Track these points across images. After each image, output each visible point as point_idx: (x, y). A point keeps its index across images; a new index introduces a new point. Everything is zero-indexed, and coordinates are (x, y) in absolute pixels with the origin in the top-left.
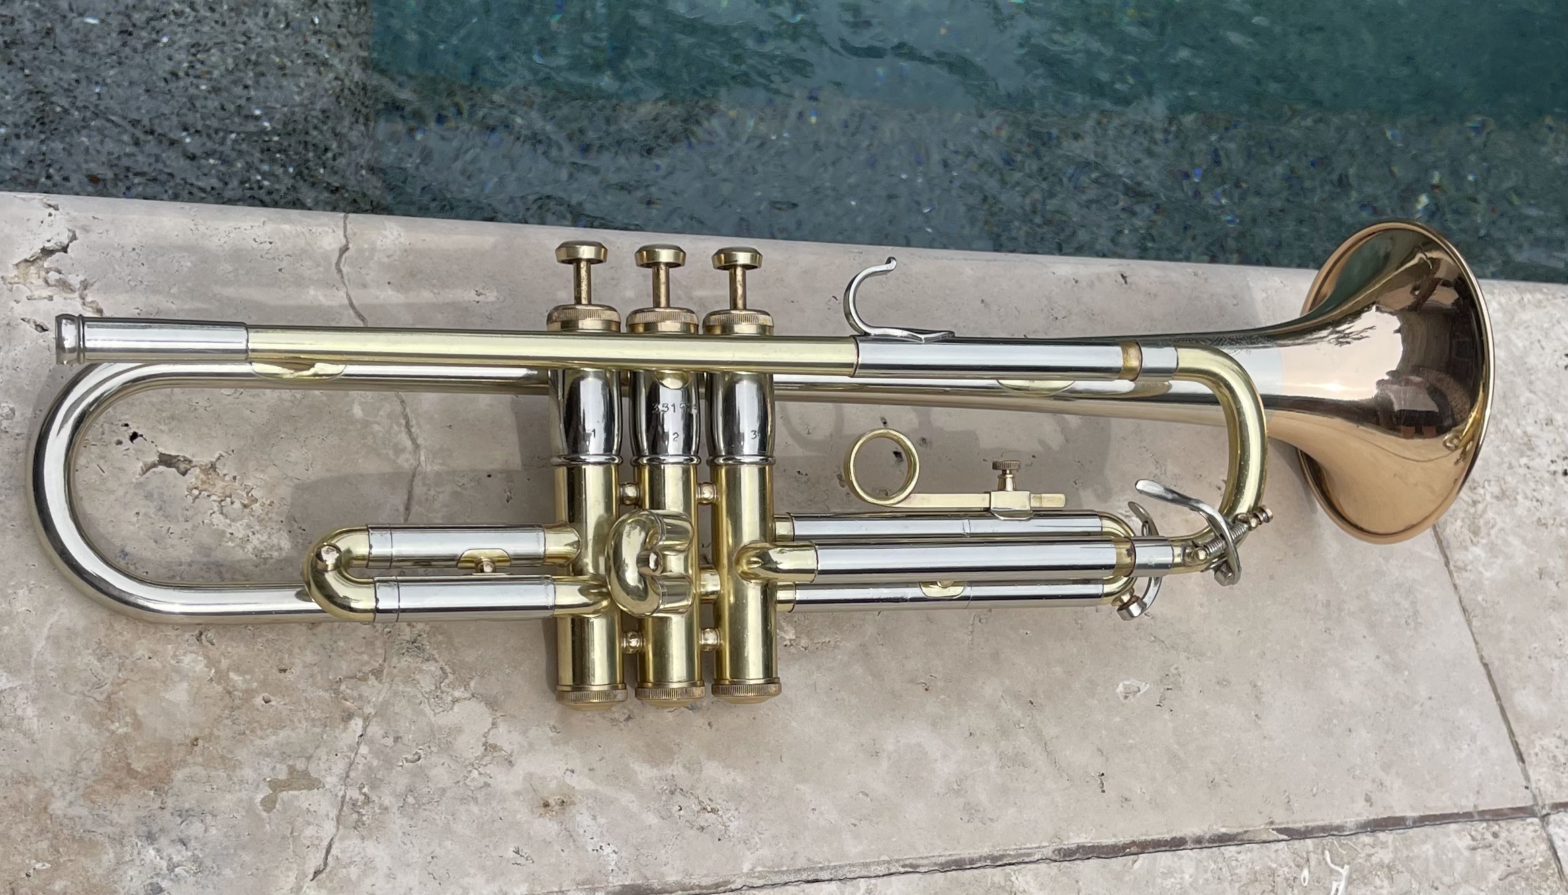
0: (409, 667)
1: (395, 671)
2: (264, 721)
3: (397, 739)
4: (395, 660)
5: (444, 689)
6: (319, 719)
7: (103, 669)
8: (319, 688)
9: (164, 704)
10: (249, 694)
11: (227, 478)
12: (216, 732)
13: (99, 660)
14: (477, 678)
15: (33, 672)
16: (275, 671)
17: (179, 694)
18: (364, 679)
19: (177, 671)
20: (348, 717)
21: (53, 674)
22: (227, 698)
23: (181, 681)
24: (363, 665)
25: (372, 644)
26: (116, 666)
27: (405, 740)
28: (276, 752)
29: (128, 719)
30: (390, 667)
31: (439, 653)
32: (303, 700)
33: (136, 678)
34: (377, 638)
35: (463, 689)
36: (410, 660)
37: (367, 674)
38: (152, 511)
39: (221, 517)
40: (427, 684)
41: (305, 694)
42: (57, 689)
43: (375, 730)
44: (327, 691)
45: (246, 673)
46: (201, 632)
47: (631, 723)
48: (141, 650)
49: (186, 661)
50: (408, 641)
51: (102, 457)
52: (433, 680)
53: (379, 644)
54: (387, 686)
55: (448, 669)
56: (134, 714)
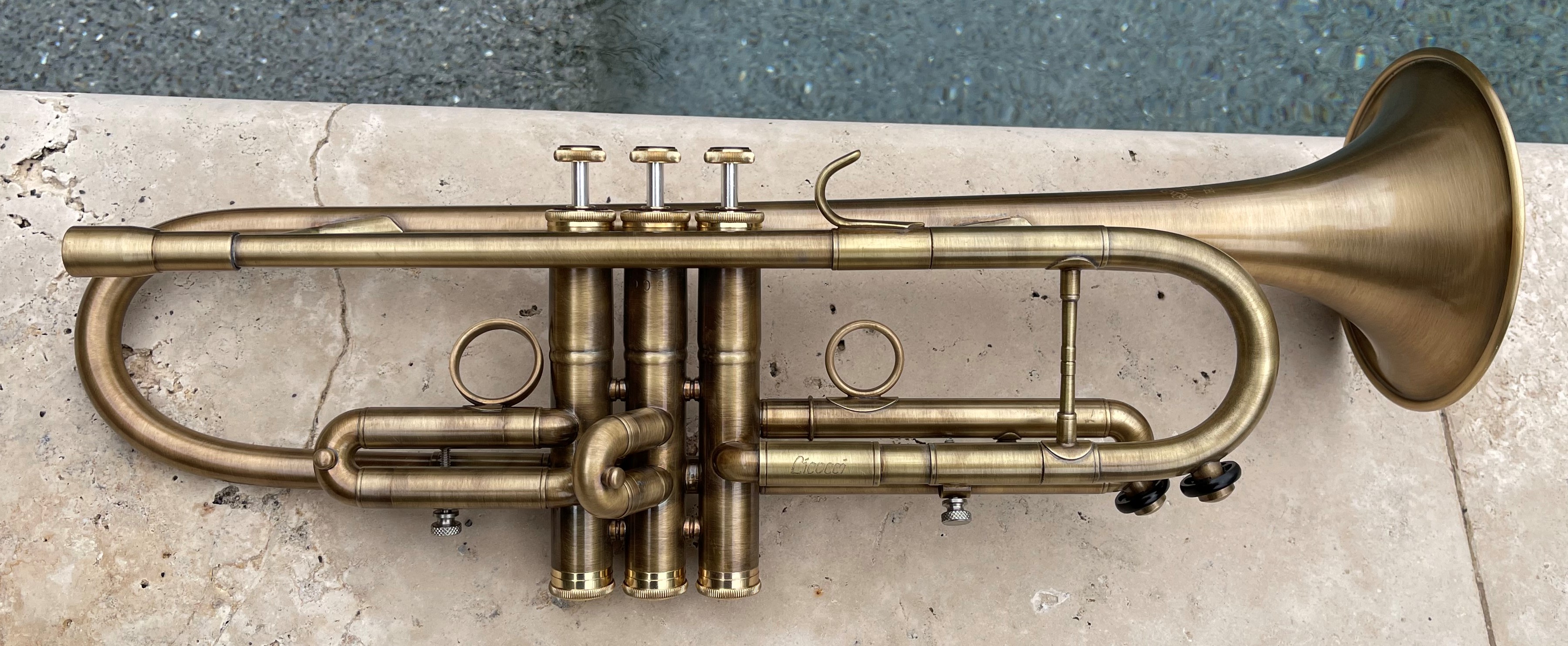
0: (288, 555)
1: (274, 559)
2: (137, 606)
3: (260, 627)
4: (276, 548)
5: (317, 578)
6: (190, 605)
8: (197, 574)
9: (48, 586)
10: (129, 577)
11: (160, 366)
12: (90, 615)
14: (352, 569)
16: (159, 556)
17: (64, 577)
18: (241, 567)
19: (68, 554)
20: (218, 603)
22: (108, 583)
23: (69, 563)
24: (245, 552)
25: (258, 531)
26: (14, 548)
27: (268, 629)
28: (141, 637)
29: (12, 600)
30: (270, 554)
31: (321, 543)
32: (179, 585)
33: (28, 560)
34: (263, 525)
35: (335, 580)
36: (290, 548)
37: (246, 561)
40: (301, 571)
41: (182, 580)
43: (241, 617)
44: (204, 577)
45: (132, 557)
46: (99, 516)
47: (496, 620)
48: (38, 532)
49: (78, 545)
50: (293, 529)
51: (49, 346)
52: (308, 570)
53: (264, 531)
54: (263, 573)
55: (324, 558)
56: (18, 594)
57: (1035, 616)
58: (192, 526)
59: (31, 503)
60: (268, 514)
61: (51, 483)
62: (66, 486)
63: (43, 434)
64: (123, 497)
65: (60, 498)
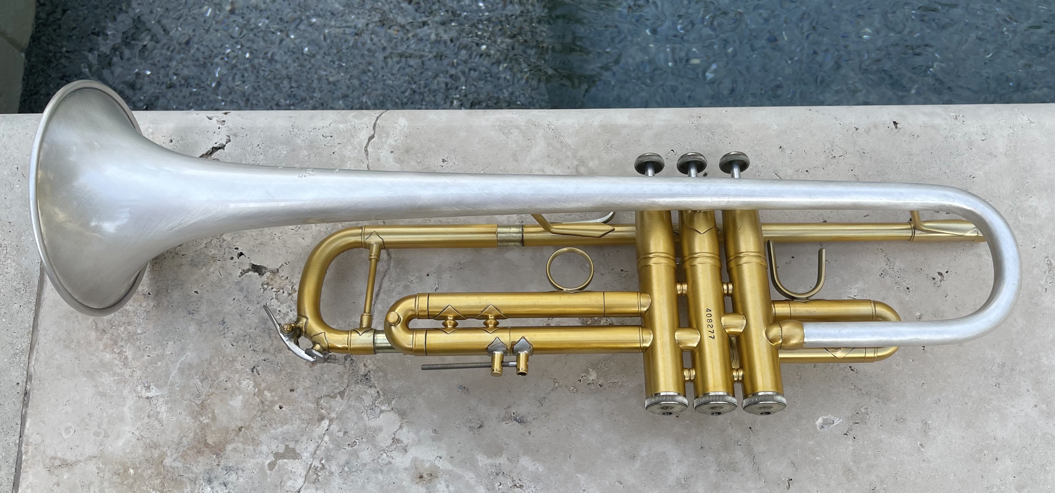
0: (360, 391)
1: (352, 393)
2: (277, 420)
3: (345, 433)
4: (353, 386)
5: (377, 404)
6: (306, 420)
7: (202, 386)
8: (309, 401)
9: (229, 407)
10: (273, 403)
11: (283, 278)
12: (252, 424)
13: (202, 381)
14: (396, 399)
15: (168, 387)
16: (288, 391)
17: (237, 402)
18: (334, 397)
19: (238, 389)
20: (322, 418)
21: (178, 389)
22: (261, 406)
23: (240, 395)
24: (335, 389)
25: (342, 377)
26: (209, 385)
27: (350, 434)
28: (280, 437)
29: (210, 415)
30: (349, 390)
31: (378, 383)
32: (300, 408)
33: (218, 392)
34: (345, 373)
35: (387, 405)
36: (361, 386)
37: (336, 394)
38: (242, 297)
39: (276, 301)
40: (368, 401)
41: (302, 405)
42: (178, 397)
43: (334, 427)
44: (313, 403)
45: (273, 391)
46: (254, 367)
47: (481, 430)
48: (222, 377)
49: (244, 384)
50: (362, 376)
51: (222, 267)
52: (372, 399)
53: (346, 376)
54: (346, 401)
55: (381, 393)
56: (213, 412)
57: (818, 433)
58: (305, 373)
59: (217, 360)
60: (348, 366)
61: (228, 348)
62: (235, 350)
63: (221, 320)
64: (266, 356)
65: (232, 357)
